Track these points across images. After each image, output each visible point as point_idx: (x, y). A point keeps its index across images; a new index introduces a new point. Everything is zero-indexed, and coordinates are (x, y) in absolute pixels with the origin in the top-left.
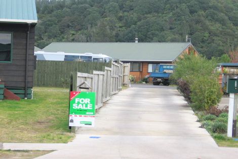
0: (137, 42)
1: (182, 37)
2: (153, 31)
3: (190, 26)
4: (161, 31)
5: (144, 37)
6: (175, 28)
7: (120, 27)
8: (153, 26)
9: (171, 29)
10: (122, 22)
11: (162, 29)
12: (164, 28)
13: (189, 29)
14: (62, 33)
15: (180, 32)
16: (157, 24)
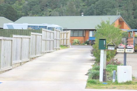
0: (83, 15)
1: (128, 12)
2: (107, 8)
3: (134, 4)
4: (113, 8)
5: (100, 13)
6: (123, 6)
7: (84, 6)
8: (107, 4)
9: (120, 6)
10: (85, 2)
11: (113, 7)
12: (115, 6)
13: (133, 7)
14: (42, 10)
15: (126, 9)
16: (110, 3)
